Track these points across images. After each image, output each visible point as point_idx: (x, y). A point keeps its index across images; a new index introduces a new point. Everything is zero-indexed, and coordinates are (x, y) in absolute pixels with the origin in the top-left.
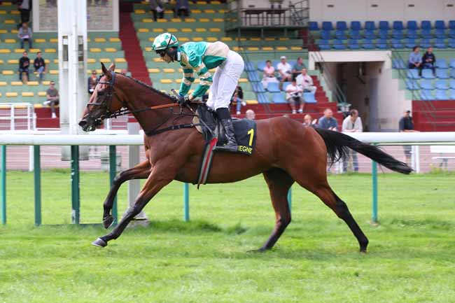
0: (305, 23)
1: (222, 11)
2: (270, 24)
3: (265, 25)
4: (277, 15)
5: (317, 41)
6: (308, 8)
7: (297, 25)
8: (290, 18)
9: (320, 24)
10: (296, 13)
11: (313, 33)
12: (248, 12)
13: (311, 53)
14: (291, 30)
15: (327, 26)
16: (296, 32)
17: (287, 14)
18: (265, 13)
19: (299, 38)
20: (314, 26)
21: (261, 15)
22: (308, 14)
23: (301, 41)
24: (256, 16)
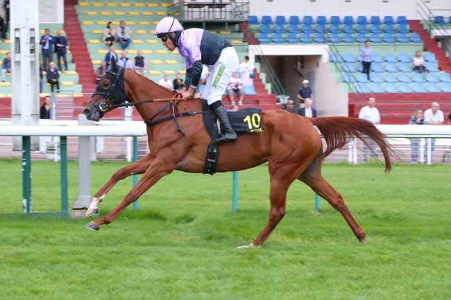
0: (245, 17)
1: (165, 5)
2: (211, 19)
3: (207, 19)
4: (218, 9)
5: (257, 35)
6: (248, 3)
7: (237, 19)
8: (231, 12)
9: (260, 18)
10: (237, 7)
11: (253, 27)
12: (190, 6)
13: (251, 46)
14: (232, 24)
15: (267, 20)
16: (237, 27)
17: (228, 8)
18: (207, 7)
19: (239, 32)
20: (254, 20)
21: (202, 9)
22: (248, 8)
23: (242, 35)
24: (198, 9)
